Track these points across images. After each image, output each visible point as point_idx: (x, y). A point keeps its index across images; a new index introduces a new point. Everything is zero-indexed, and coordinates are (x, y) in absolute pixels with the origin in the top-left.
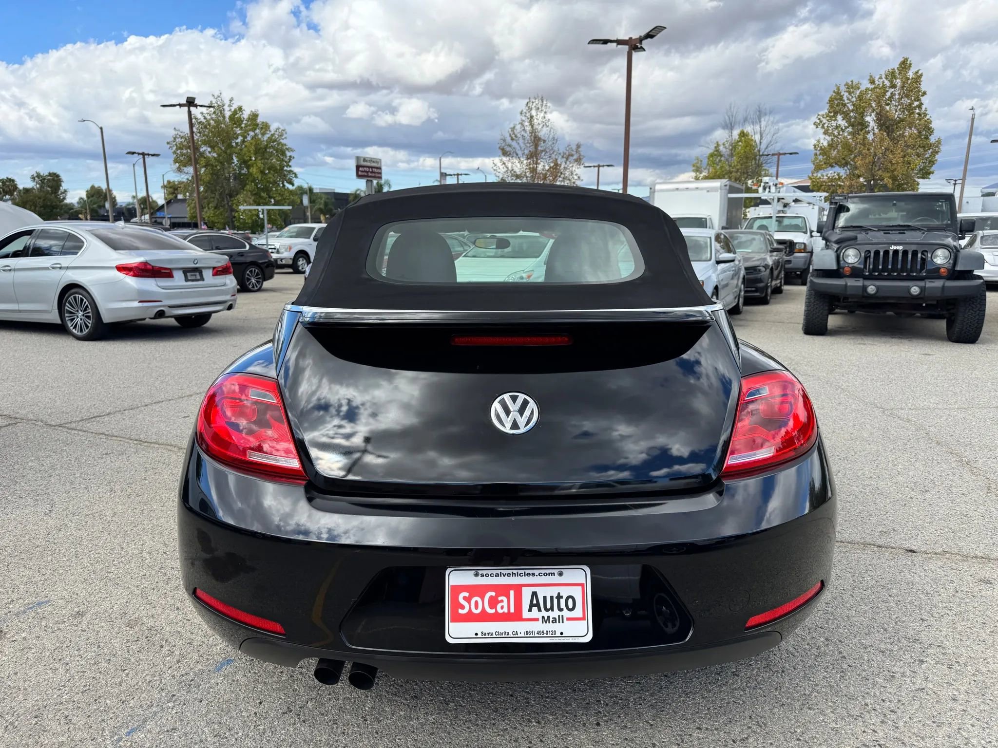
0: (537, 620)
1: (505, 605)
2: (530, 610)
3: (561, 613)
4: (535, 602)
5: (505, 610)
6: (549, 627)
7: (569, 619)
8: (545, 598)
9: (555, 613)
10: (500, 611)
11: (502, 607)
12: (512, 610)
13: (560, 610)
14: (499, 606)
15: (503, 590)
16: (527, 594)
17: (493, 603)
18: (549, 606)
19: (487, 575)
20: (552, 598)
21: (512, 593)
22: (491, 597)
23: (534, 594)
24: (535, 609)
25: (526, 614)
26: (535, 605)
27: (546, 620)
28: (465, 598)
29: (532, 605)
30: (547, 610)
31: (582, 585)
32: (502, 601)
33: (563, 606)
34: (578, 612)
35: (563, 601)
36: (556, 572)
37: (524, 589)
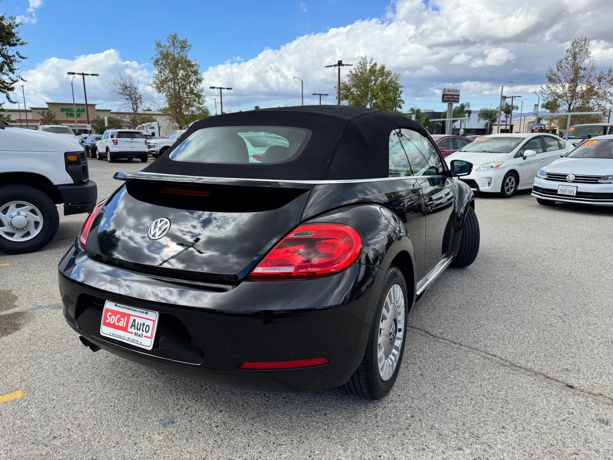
0: (132, 333)
1: (122, 323)
2: (131, 328)
3: (142, 333)
4: (134, 324)
5: (122, 325)
6: (136, 338)
7: (145, 336)
8: (138, 323)
9: (140, 332)
10: (120, 325)
11: (121, 323)
12: (124, 326)
13: (143, 331)
14: (121, 322)
15: (123, 315)
16: (132, 319)
17: (119, 320)
18: (138, 328)
19: (120, 307)
20: (141, 324)
21: (126, 317)
22: (119, 317)
23: (134, 320)
24: (133, 327)
25: (129, 330)
26: (133, 326)
27: (136, 334)
28: (109, 315)
29: (132, 326)
30: (138, 330)
31: (153, 321)
32: (122, 320)
33: (144, 329)
34: (149, 334)
35: (145, 327)
36: (145, 311)
37: (131, 317)
